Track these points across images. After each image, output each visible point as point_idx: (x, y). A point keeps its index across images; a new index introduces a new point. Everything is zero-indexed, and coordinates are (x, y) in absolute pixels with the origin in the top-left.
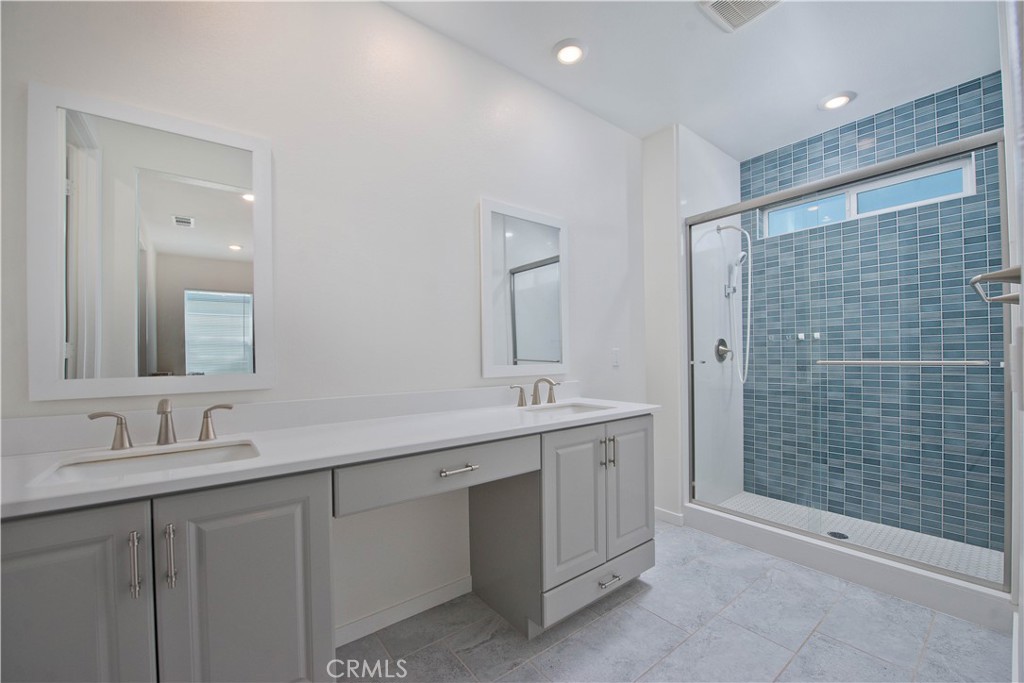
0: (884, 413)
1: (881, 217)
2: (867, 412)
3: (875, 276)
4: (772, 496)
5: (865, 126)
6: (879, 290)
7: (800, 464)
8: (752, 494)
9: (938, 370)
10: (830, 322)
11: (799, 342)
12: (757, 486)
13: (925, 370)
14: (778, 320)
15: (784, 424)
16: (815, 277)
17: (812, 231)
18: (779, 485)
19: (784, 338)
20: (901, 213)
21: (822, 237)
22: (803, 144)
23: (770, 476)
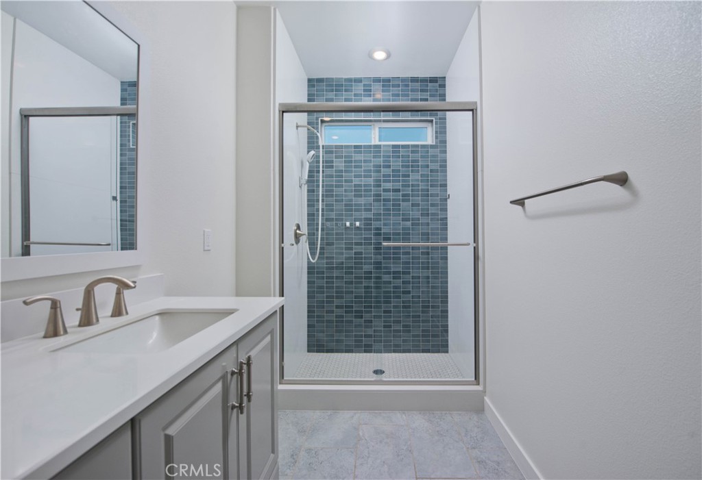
0: (394, 278)
1: (394, 146)
2: (386, 278)
3: (389, 186)
4: (328, 351)
5: (386, 83)
6: (391, 195)
7: (347, 321)
8: (314, 354)
9: (418, 248)
10: (364, 215)
11: (347, 228)
12: (318, 346)
13: (413, 248)
14: (332, 210)
15: (337, 292)
16: (356, 181)
17: (356, 147)
18: (333, 341)
19: (336, 224)
20: (404, 146)
21: (360, 152)
22: (350, 80)
23: (327, 336)
